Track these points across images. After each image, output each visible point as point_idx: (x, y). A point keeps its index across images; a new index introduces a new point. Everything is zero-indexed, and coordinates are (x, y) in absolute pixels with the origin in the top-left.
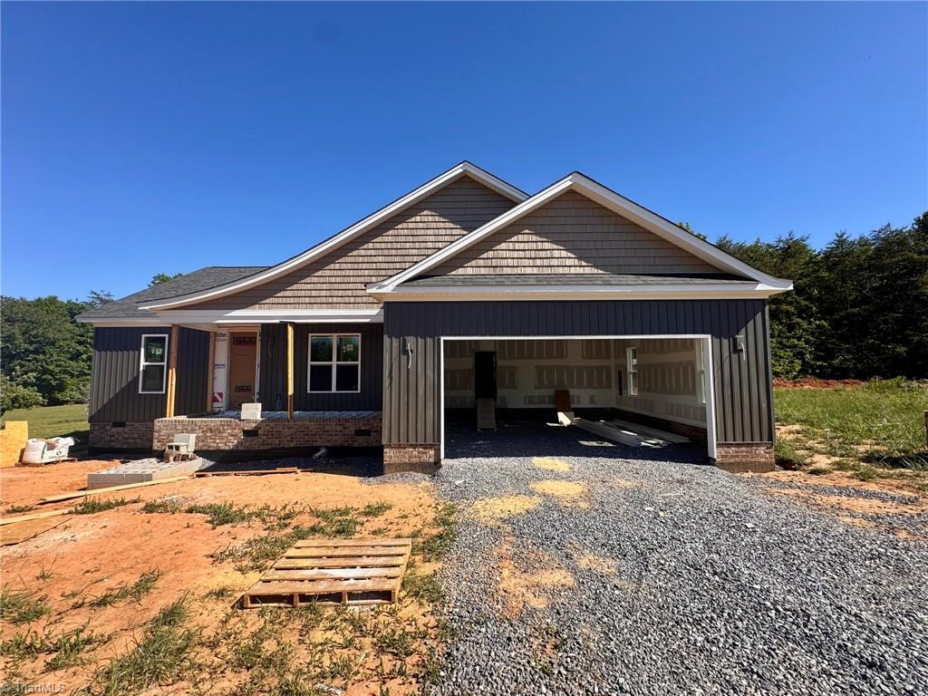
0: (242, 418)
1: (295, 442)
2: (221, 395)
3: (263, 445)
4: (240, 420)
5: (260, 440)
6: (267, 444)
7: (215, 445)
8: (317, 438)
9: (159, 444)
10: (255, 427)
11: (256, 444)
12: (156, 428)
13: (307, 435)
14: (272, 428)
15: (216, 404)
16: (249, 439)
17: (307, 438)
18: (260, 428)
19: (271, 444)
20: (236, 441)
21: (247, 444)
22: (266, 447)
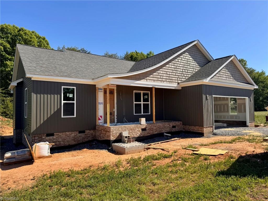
0: (142, 124)
1: (157, 132)
2: (101, 117)
3: (148, 134)
4: (141, 125)
5: (147, 132)
6: (149, 133)
7: (133, 135)
8: (163, 130)
9: (113, 137)
10: (145, 127)
11: (146, 134)
12: (111, 130)
13: (160, 128)
14: (150, 127)
15: (100, 121)
16: (144, 132)
17: (160, 130)
18: (147, 127)
19: (150, 133)
20: (139, 133)
21: (143, 134)
22: (149, 135)
